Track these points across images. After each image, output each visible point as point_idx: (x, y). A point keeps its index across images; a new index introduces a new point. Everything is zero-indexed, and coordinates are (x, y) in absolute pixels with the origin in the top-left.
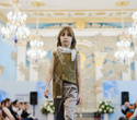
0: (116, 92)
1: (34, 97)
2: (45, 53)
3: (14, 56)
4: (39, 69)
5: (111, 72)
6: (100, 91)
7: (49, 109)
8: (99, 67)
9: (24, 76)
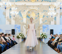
0: (48, 29)
1: (13, 32)
2: (18, 13)
3: (5, 14)
4: (15, 20)
5: (46, 21)
6: (41, 29)
7: (20, 36)
8: (41, 19)
9: (9, 22)
